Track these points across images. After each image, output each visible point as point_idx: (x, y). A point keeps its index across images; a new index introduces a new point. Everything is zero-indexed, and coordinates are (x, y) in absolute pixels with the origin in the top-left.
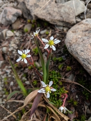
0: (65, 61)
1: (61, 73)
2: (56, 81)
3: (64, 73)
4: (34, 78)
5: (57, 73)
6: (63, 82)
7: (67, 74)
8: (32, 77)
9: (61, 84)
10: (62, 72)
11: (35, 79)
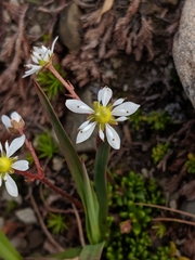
0: (179, 126)
1: (163, 182)
2: (141, 221)
3: (175, 179)
4: (52, 198)
5: (147, 182)
6: (168, 225)
7: (186, 187)
8: (42, 194)
9: (161, 231)
10: (169, 174)
11: (54, 204)
